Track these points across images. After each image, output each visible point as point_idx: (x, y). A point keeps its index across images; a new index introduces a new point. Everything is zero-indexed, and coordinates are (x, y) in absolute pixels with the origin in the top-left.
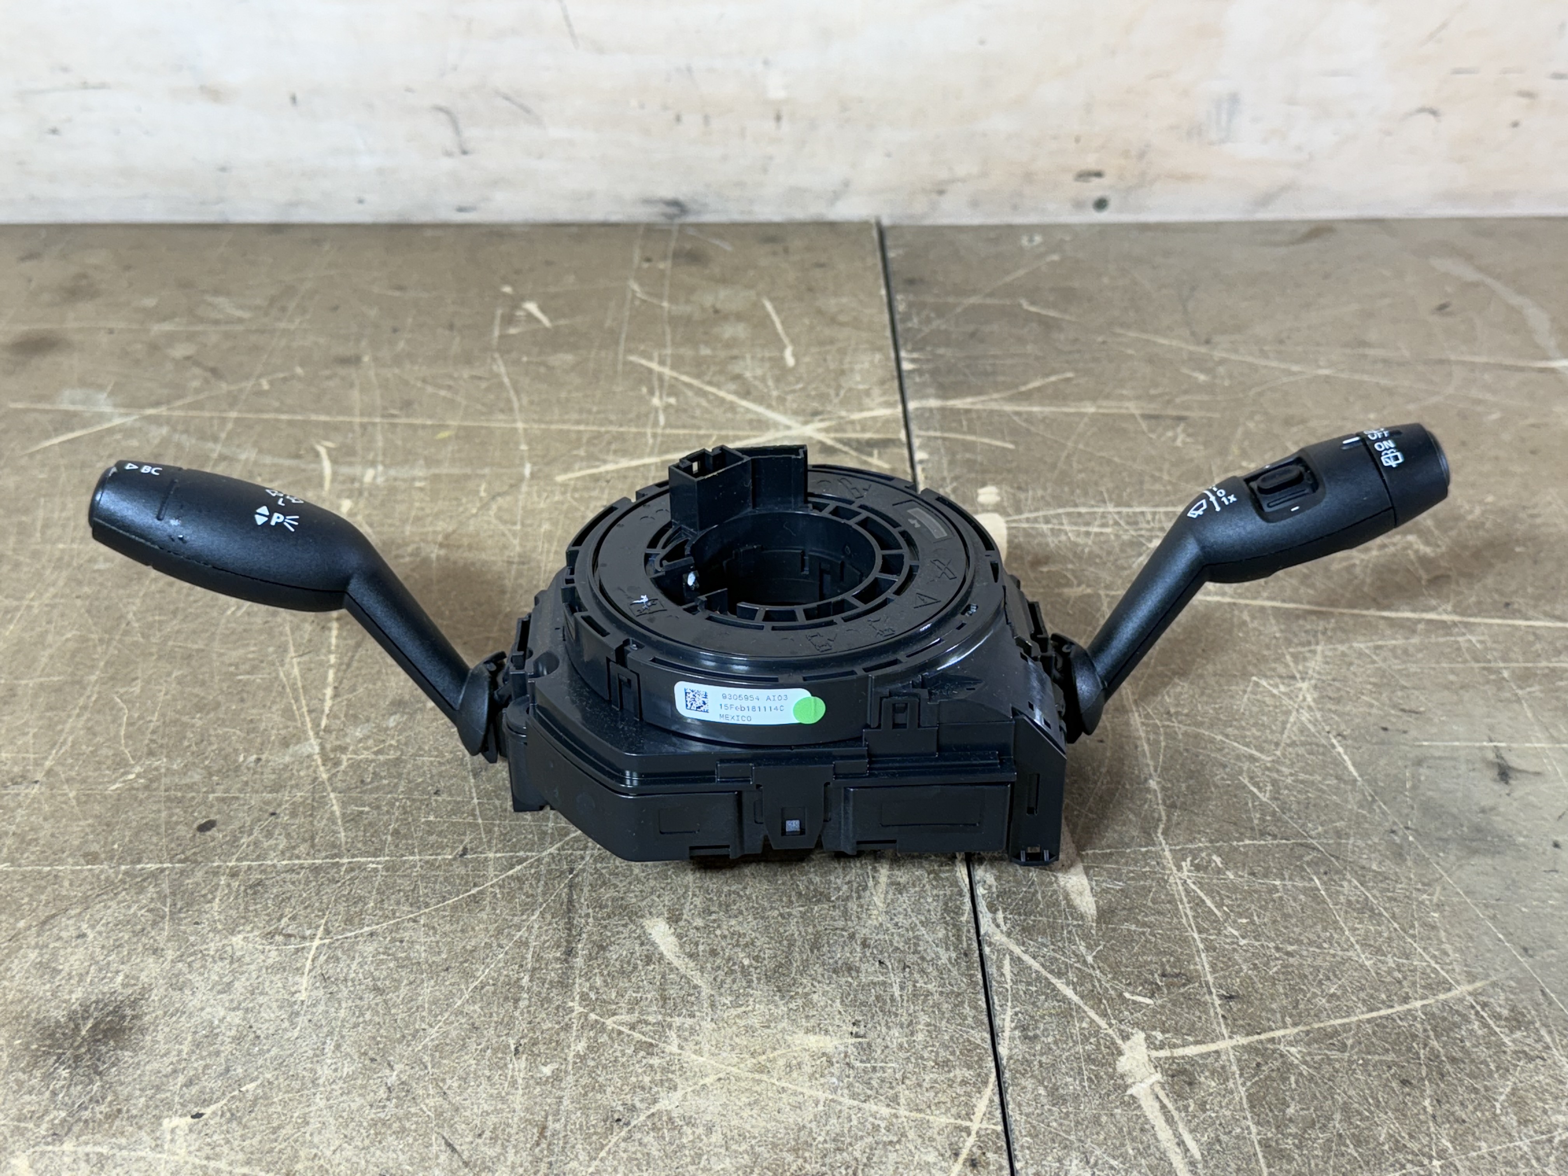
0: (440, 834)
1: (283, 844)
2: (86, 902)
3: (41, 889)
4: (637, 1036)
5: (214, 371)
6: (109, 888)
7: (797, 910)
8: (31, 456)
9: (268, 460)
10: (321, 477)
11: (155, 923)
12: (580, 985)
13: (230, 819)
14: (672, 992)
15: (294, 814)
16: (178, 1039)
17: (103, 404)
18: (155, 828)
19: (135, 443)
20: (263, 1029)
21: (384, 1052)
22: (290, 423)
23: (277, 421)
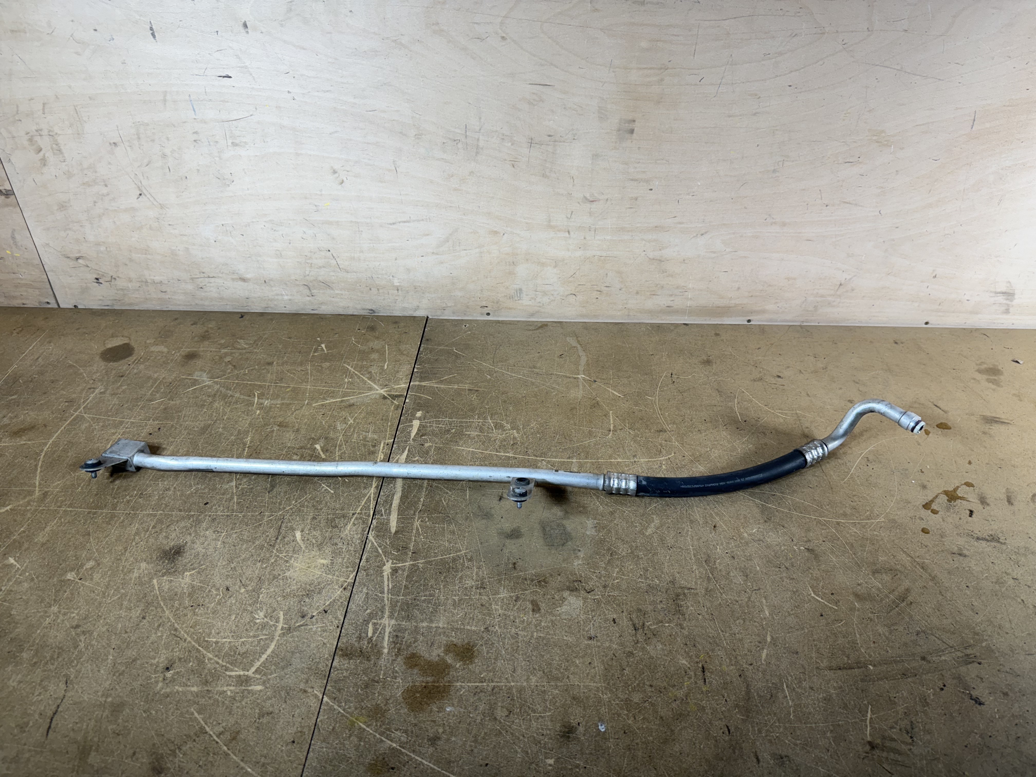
0: (257, 508)
1: (222, 508)
2: (177, 522)
3: (168, 518)
4: (285, 559)
5: (234, 366)
6: (183, 518)
7: (329, 530)
8: (184, 394)
9: (242, 397)
10: (254, 403)
11: (191, 528)
12: (277, 546)
13: (212, 502)
14: (296, 549)
15: (226, 501)
16: (191, 555)
17: (205, 377)
18: (195, 503)
19: (210, 390)
20: (208, 554)
21: (232, 560)
22: (250, 385)
23: (247, 384)
